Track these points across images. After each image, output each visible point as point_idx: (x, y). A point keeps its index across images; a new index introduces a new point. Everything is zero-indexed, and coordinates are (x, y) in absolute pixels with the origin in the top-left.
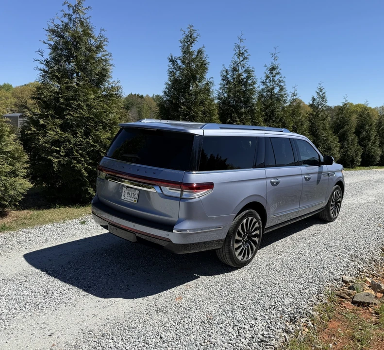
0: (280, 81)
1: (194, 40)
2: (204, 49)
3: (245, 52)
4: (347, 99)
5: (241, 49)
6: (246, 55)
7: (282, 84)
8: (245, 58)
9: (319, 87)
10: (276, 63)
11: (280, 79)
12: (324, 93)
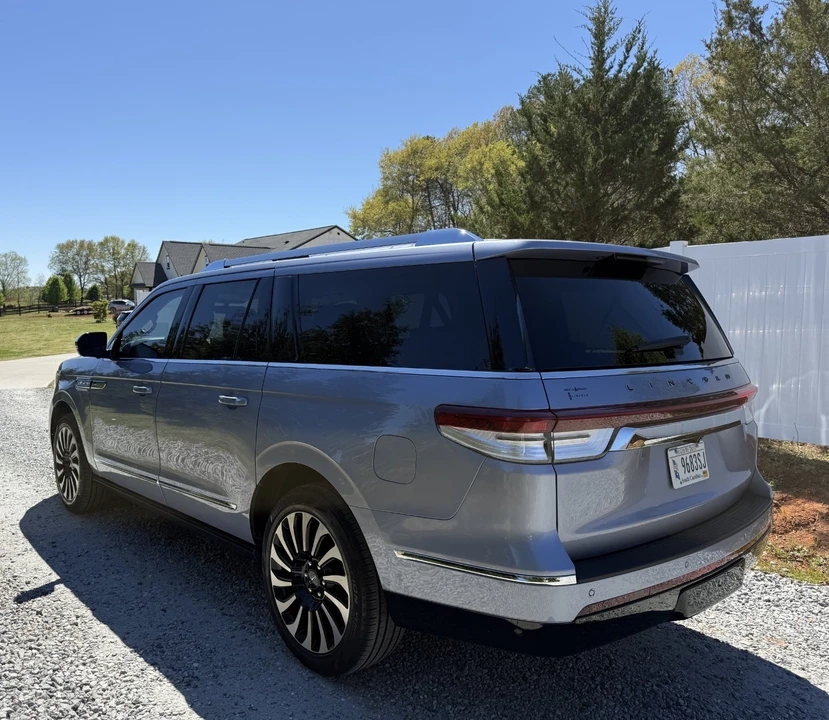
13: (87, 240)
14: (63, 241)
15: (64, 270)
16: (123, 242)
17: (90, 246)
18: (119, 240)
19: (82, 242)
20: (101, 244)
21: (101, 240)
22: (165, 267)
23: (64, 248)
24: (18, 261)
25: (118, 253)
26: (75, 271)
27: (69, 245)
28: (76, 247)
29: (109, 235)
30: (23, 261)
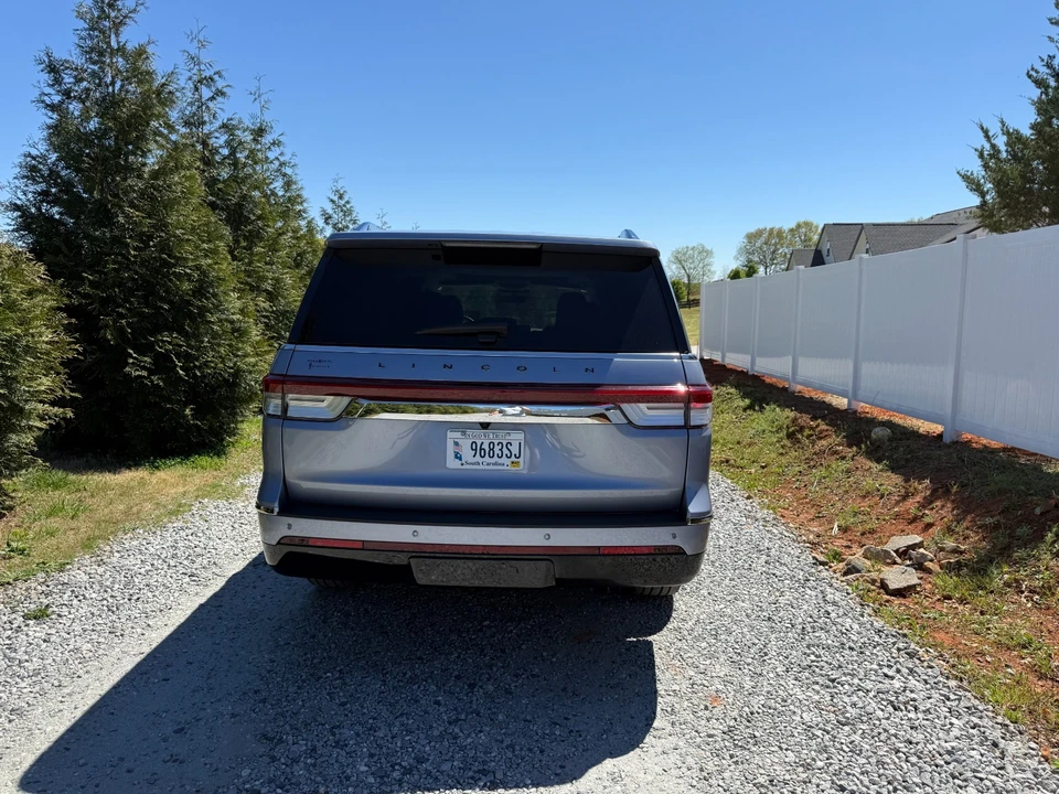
0: (282, 164)
1: (125, 17)
2: (150, 49)
3: (216, 77)
4: (384, 219)
5: (203, 67)
6: (220, 84)
7: (288, 171)
8: (220, 93)
9: (334, 189)
10: (268, 117)
11: (282, 159)
12: (348, 202)
13: (777, 226)
14: (752, 230)
15: (750, 261)
16: (817, 227)
17: (780, 234)
18: (812, 224)
19: (772, 230)
20: (792, 230)
21: (793, 226)
22: (825, 253)
23: (751, 237)
24: (705, 253)
25: (810, 240)
26: (761, 262)
27: (759, 233)
28: (765, 235)
29: (802, 220)
30: (709, 253)
